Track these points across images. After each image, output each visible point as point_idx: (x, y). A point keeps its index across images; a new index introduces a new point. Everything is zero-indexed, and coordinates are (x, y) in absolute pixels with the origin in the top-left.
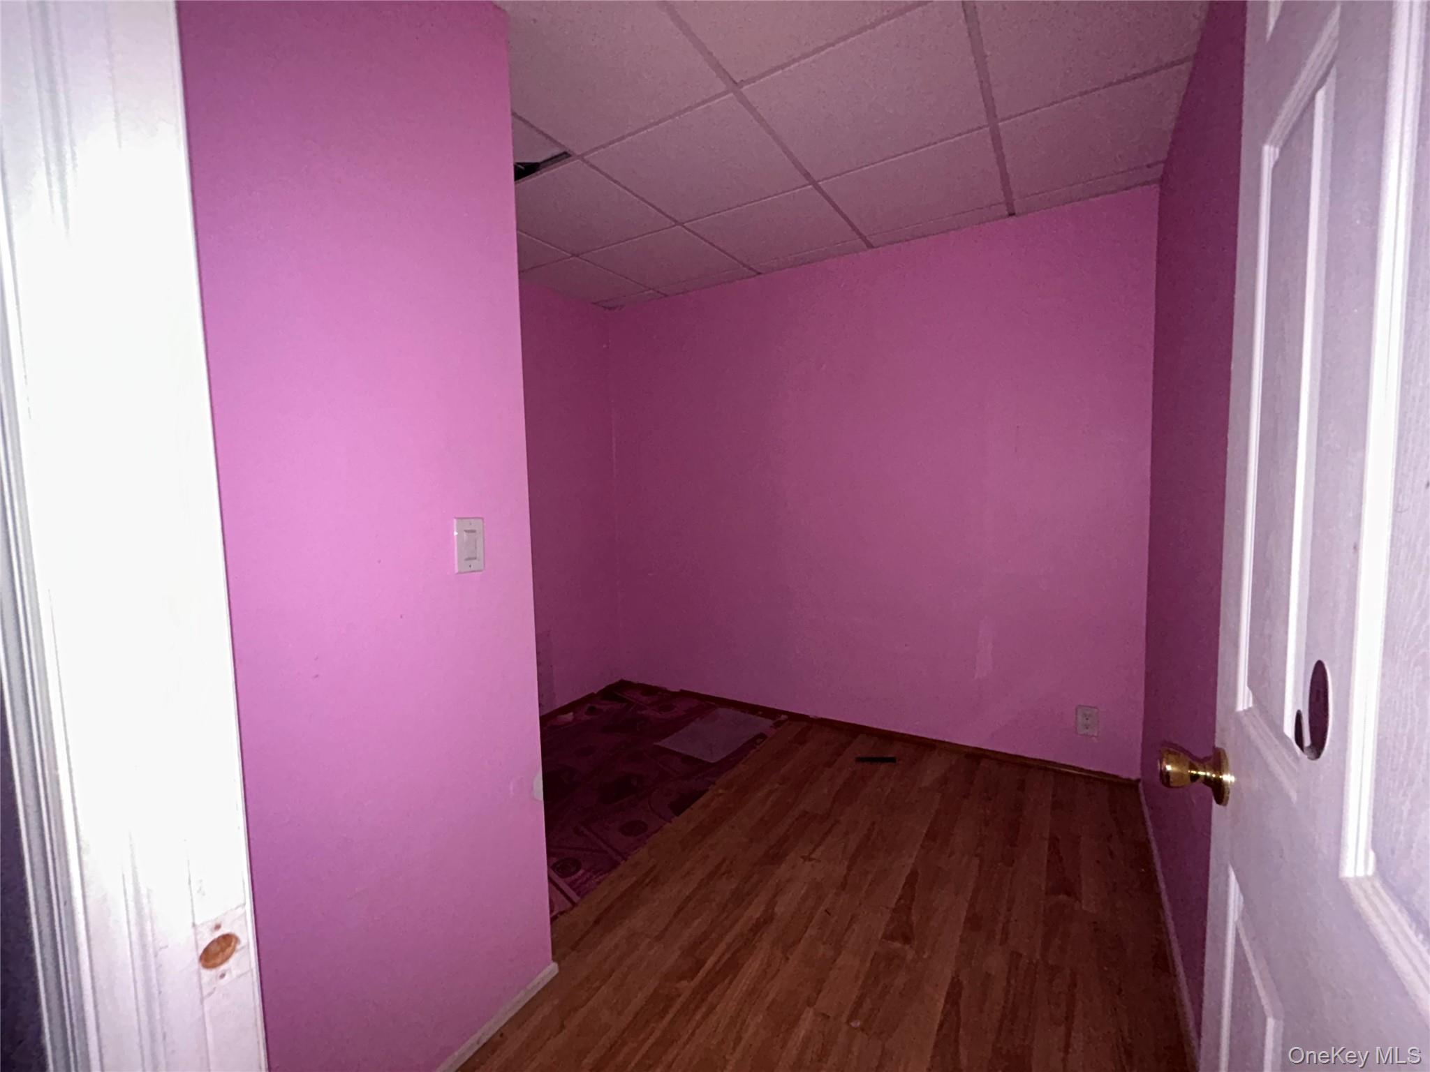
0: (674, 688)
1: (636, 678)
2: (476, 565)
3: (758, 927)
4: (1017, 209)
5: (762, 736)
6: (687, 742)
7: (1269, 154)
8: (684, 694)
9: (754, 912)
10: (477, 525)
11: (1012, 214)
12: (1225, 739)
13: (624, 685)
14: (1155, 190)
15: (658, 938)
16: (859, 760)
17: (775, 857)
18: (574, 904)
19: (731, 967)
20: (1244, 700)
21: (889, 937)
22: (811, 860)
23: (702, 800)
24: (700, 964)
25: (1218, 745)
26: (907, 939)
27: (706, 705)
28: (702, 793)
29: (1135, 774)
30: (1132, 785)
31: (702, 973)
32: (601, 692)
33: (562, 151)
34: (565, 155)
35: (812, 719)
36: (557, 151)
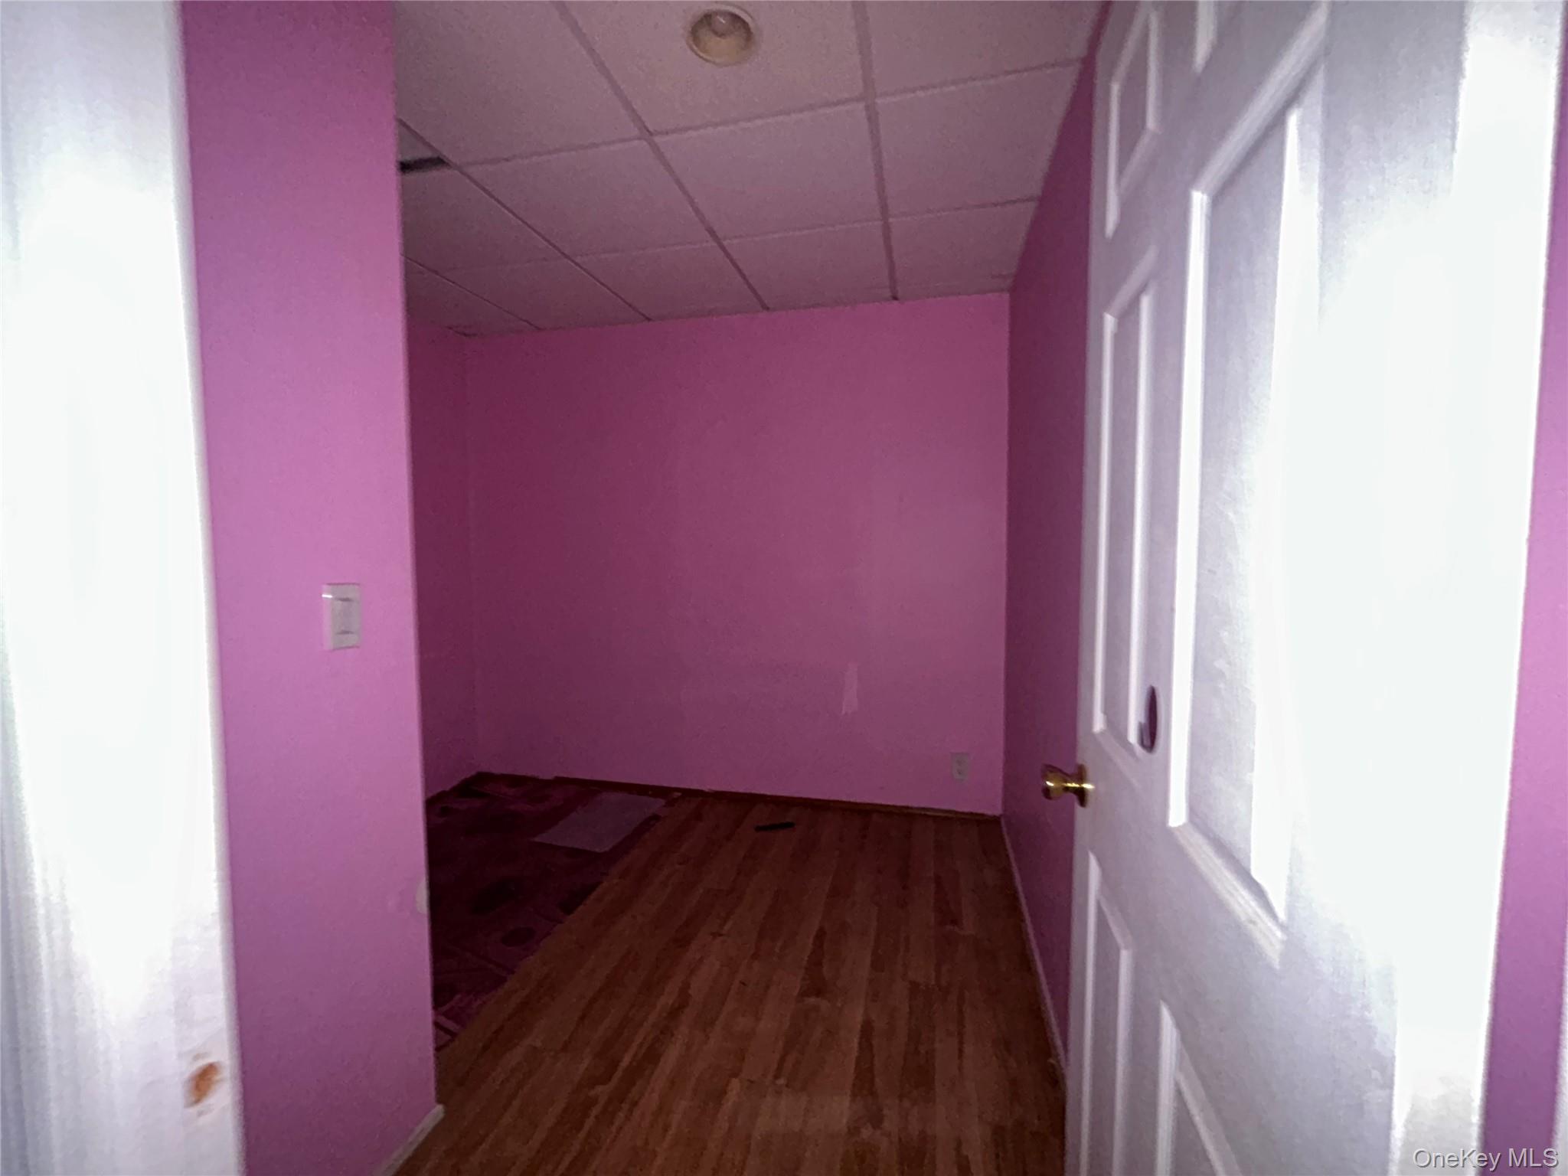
0: (548, 775)
1: (498, 769)
2: (352, 640)
3: (675, 1012)
4: (899, 295)
5: (656, 818)
6: (568, 835)
7: (1110, 322)
8: (560, 781)
9: (667, 999)
10: (352, 592)
11: (895, 298)
12: (1086, 756)
13: (483, 778)
14: (1006, 296)
15: (565, 1048)
16: (759, 829)
17: (682, 941)
18: (453, 1035)
19: (652, 1056)
20: (1099, 724)
21: (804, 994)
22: (721, 935)
23: (594, 895)
24: (614, 1064)
25: (1080, 761)
26: (819, 993)
27: (588, 791)
28: (593, 888)
29: (996, 810)
30: (995, 821)
31: (619, 1074)
32: (454, 789)
33: (436, 156)
34: (438, 162)
35: (708, 793)
36: (427, 154)
